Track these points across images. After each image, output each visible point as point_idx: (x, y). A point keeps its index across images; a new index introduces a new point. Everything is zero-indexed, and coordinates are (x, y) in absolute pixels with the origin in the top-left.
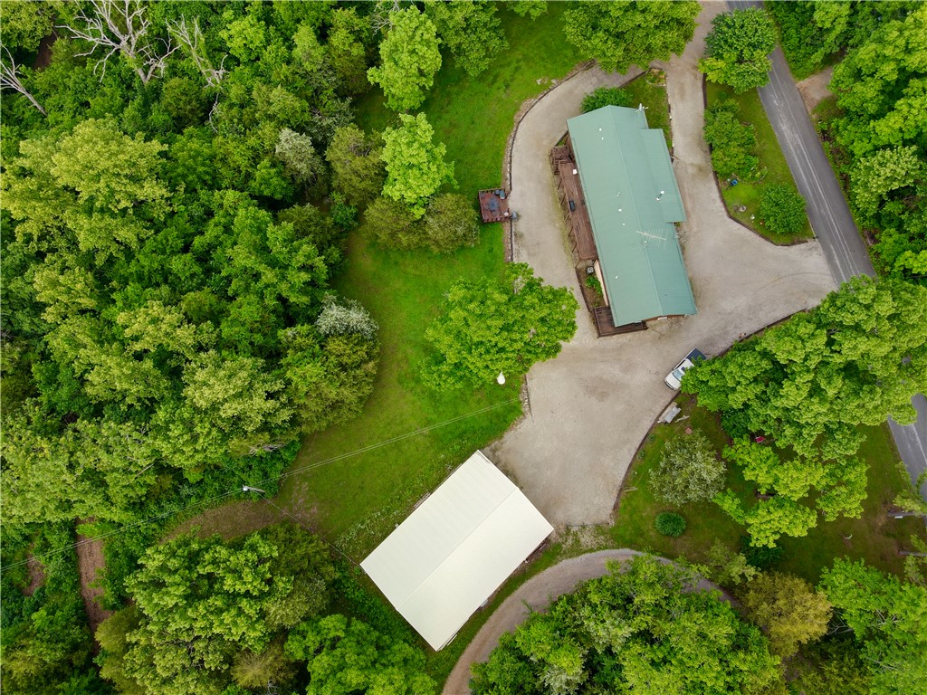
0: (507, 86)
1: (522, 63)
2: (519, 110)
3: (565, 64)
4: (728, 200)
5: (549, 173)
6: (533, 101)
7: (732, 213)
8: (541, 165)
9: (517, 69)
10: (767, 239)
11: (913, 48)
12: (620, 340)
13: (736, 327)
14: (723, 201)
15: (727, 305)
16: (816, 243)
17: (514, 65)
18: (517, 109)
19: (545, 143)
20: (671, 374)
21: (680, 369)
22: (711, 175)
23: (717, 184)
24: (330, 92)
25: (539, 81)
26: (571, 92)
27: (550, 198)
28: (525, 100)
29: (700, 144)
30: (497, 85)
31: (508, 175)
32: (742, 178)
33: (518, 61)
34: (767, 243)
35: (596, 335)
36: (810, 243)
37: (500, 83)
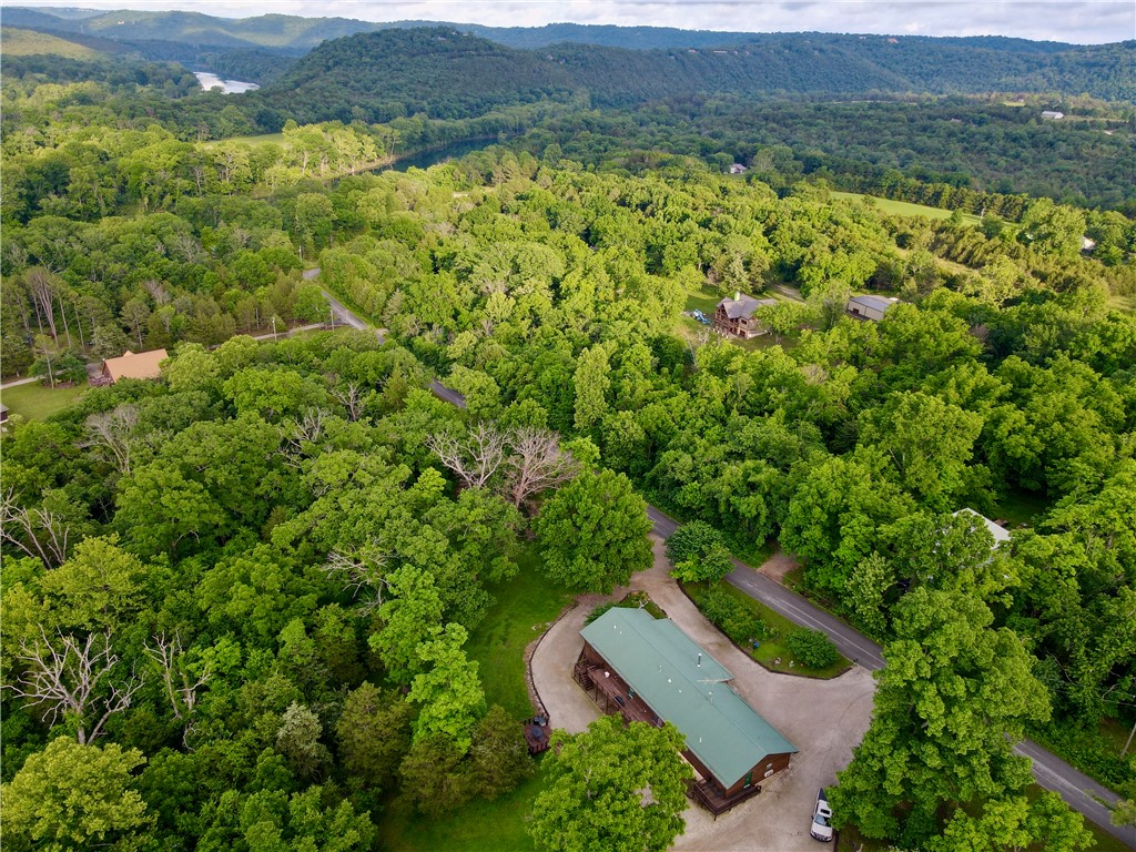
0: (505, 640)
1: (510, 621)
2: (524, 653)
3: (552, 611)
4: (760, 658)
5: (579, 692)
6: (535, 642)
7: (771, 668)
8: (569, 688)
9: (508, 626)
10: (816, 678)
11: (825, 492)
12: (740, 813)
13: (844, 760)
14: (756, 661)
15: (821, 743)
16: (857, 668)
17: (504, 623)
18: (523, 653)
19: (564, 669)
20: (814, 824)
21: (819, 812)
22: (732, 646)
23: (742, 651)
24: (322, 685)
25: (533, 628)
26: (567, 627)
27: (593, 712)
28: (527, 643)
29: (707, 628)
30: (493, 642)
31: (540, 705)
32: (760, 640)
33: (506, 620)
34: (817, 681)
35: (711, 818)
36: (854, 669)
37: (496, 639)
